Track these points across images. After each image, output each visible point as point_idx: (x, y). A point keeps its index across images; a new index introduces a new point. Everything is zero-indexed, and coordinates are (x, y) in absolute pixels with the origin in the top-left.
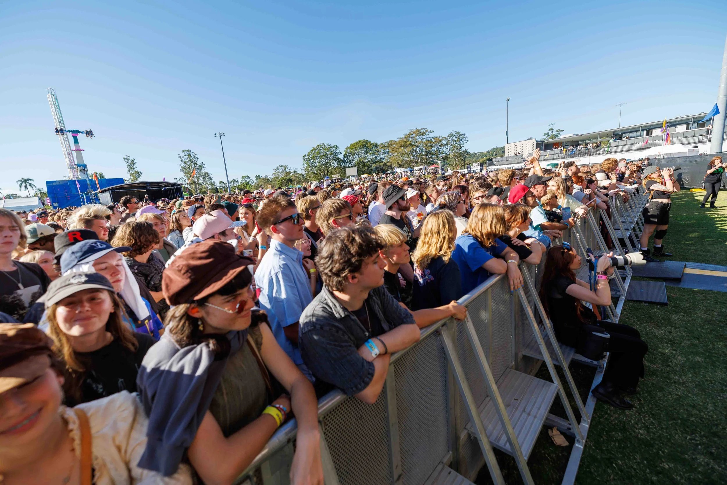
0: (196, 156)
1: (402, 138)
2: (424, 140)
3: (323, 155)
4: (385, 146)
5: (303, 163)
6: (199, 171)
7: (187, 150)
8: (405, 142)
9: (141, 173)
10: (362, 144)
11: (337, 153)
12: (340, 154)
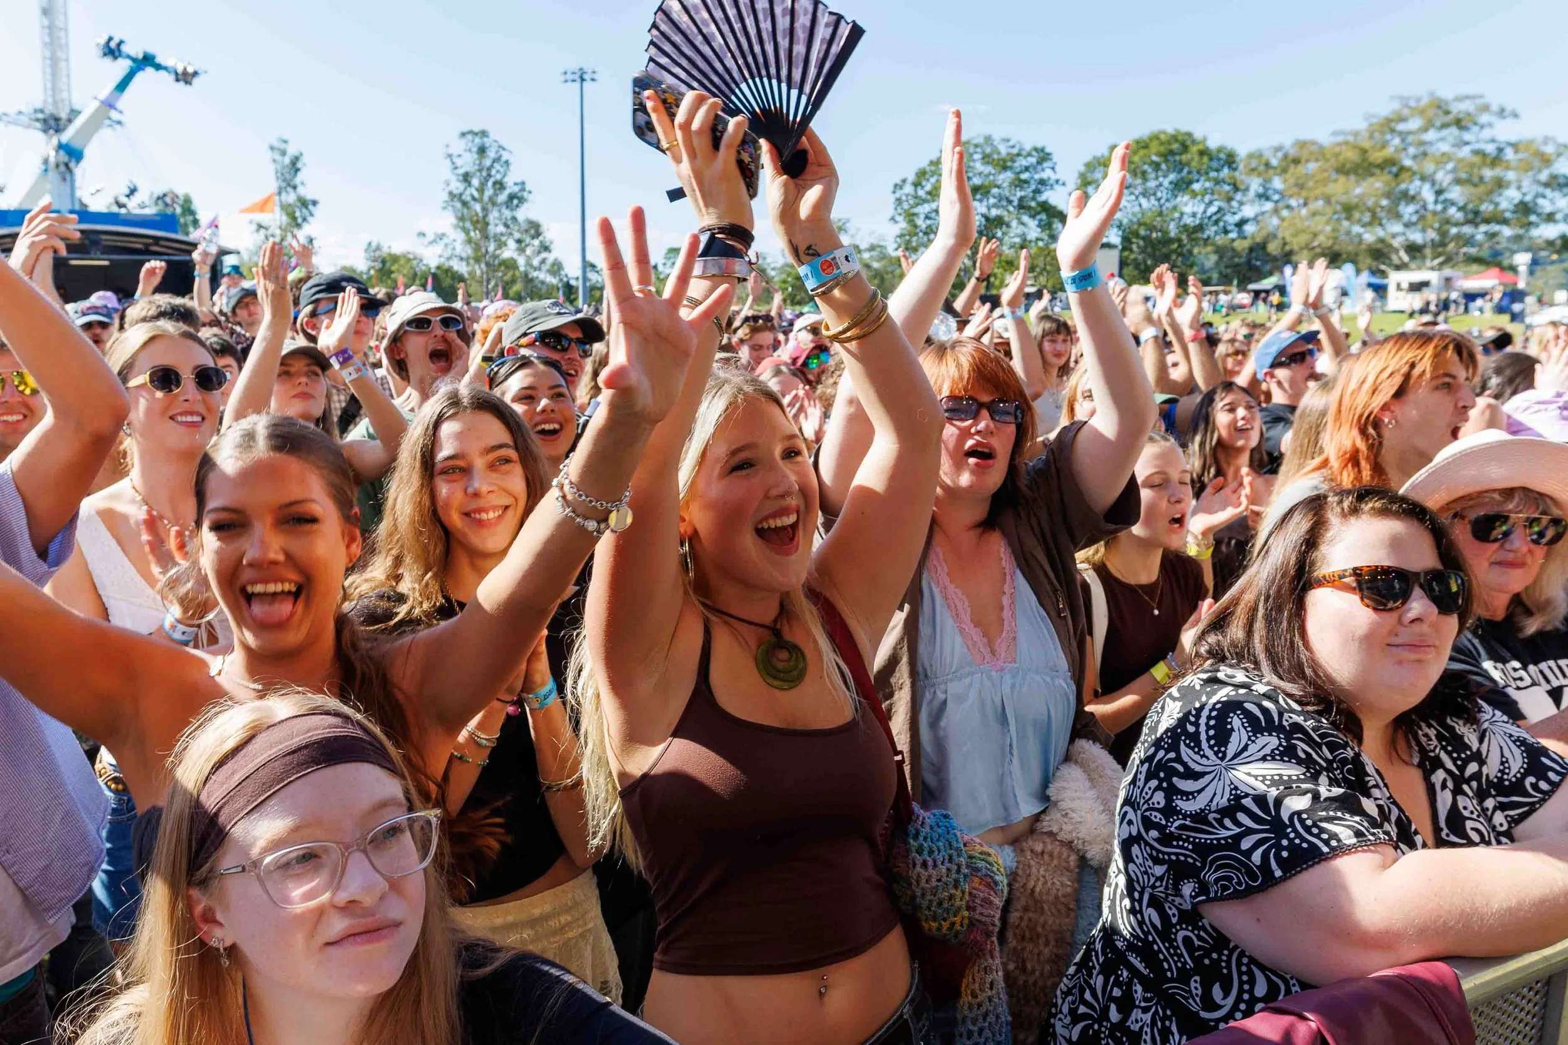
0: (505, 156)
1: (1356, 134)
4: (1267, 165)
5: (891, 212)
6: (507, 213)
7: (476, 130)
8: (1366, 151)
9: (315, 203)
10: (1162, 149)
11: (1042, 182)
12: (1056, 187)
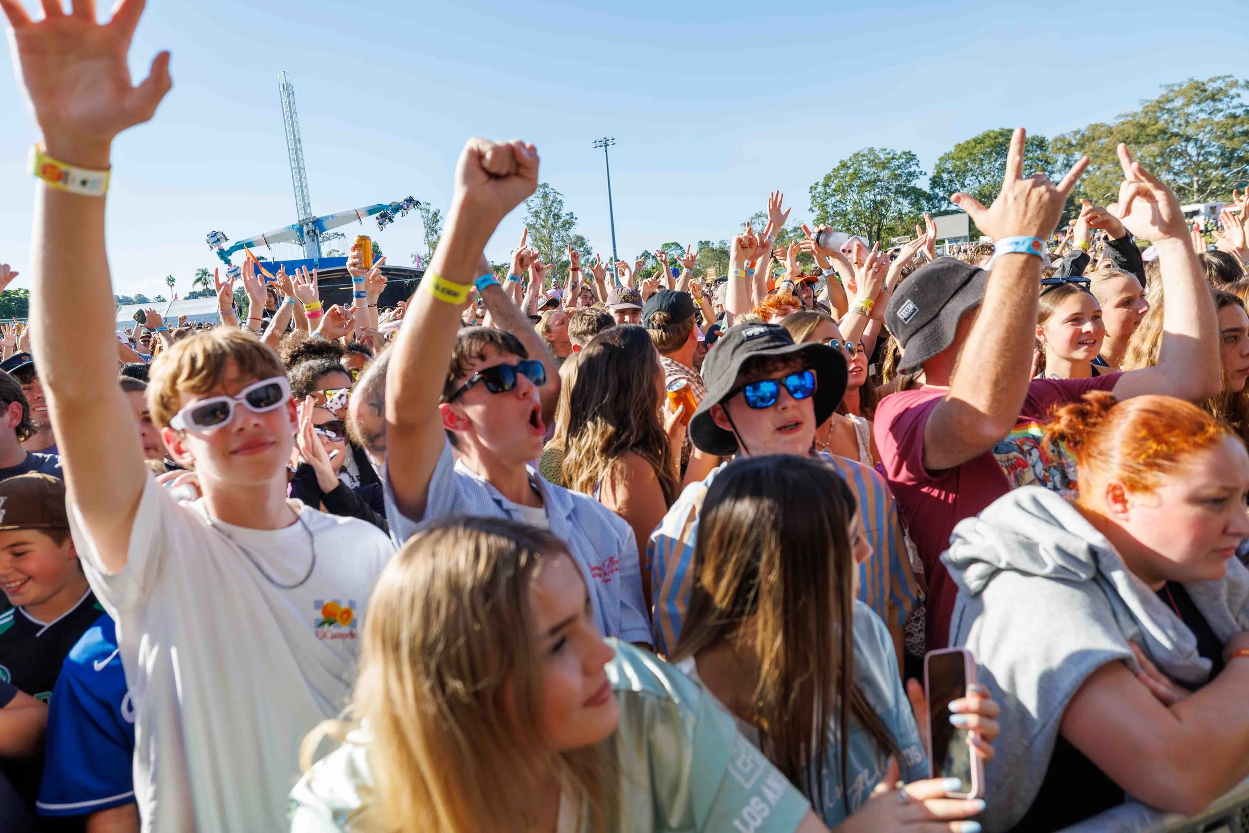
0: (559, 198)
1: (1135, 115)
2: (1219, 117)
3: (868, 183)
4: (1070, 145)
5: (809, 205)
8: (1143, 126)
10: (992, 142)
11: (911, 174)
12: (920, 176)
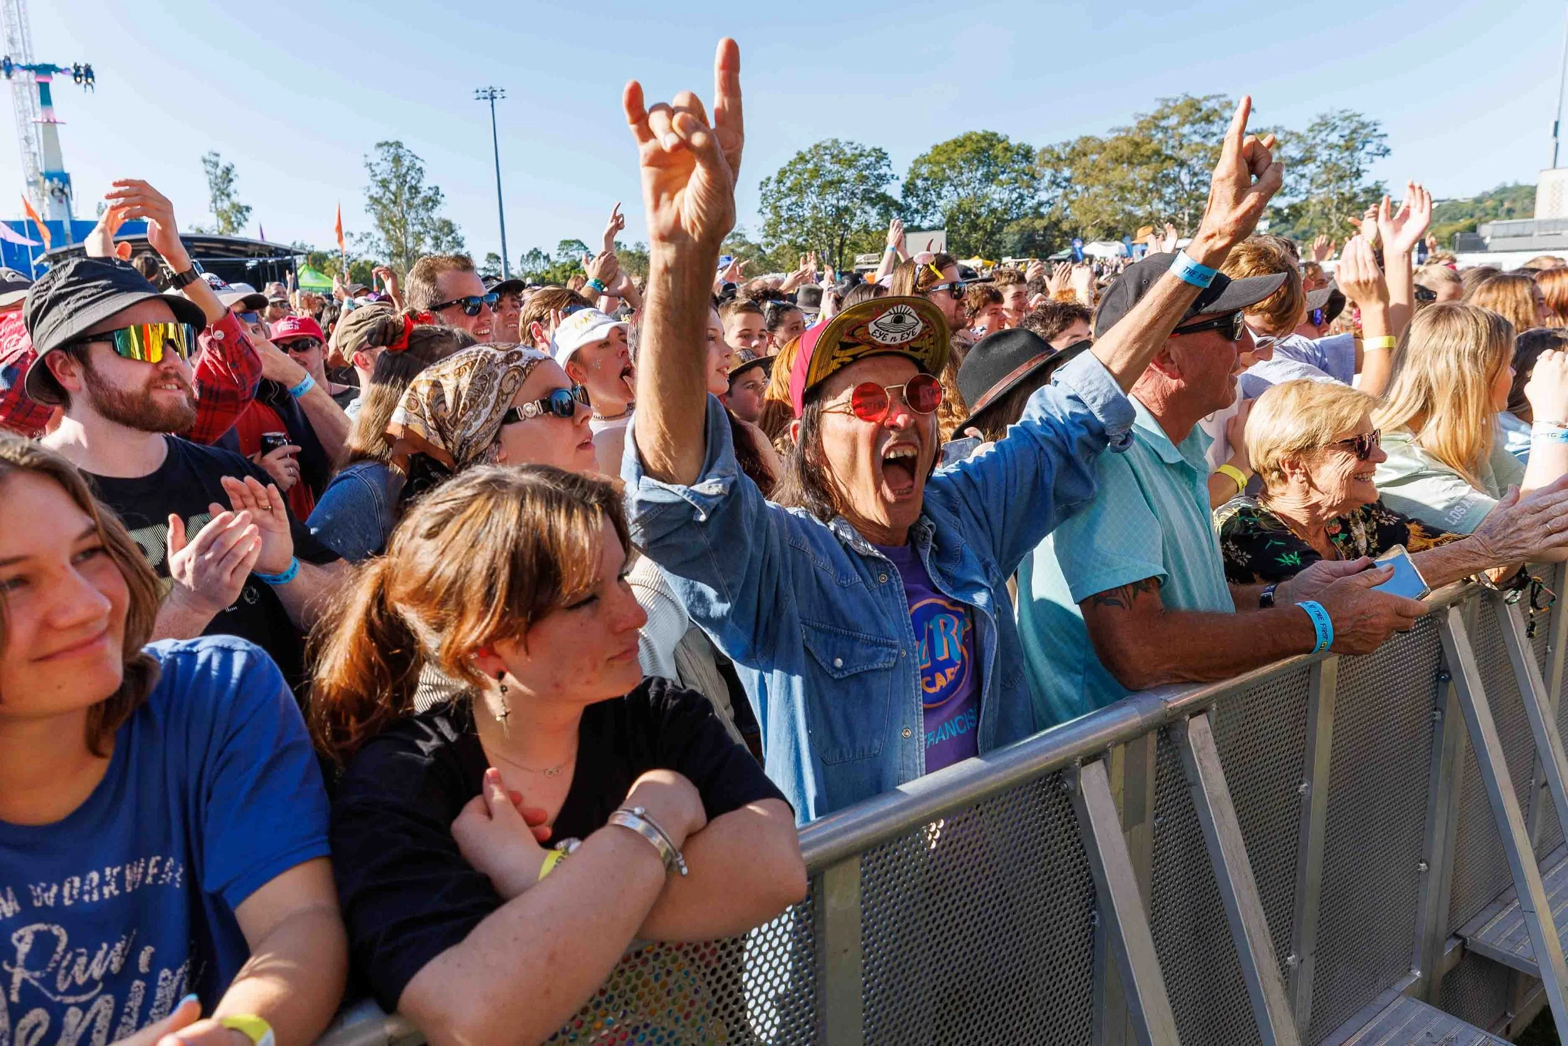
0: (419, 164)
1: (1128, 130)
3: (831, 183)
4: (1059, 158)
5: (759, 206)
6: (423, 213)
7: (391, 141)
8: (1137, 145)
9: (248, 209)
10: (974, 146)
11: (881, 177)
12: (892, 181)
